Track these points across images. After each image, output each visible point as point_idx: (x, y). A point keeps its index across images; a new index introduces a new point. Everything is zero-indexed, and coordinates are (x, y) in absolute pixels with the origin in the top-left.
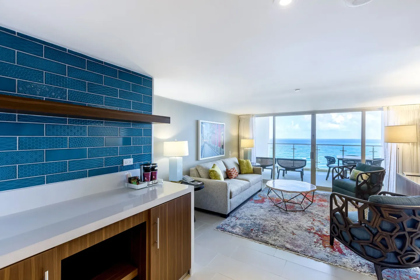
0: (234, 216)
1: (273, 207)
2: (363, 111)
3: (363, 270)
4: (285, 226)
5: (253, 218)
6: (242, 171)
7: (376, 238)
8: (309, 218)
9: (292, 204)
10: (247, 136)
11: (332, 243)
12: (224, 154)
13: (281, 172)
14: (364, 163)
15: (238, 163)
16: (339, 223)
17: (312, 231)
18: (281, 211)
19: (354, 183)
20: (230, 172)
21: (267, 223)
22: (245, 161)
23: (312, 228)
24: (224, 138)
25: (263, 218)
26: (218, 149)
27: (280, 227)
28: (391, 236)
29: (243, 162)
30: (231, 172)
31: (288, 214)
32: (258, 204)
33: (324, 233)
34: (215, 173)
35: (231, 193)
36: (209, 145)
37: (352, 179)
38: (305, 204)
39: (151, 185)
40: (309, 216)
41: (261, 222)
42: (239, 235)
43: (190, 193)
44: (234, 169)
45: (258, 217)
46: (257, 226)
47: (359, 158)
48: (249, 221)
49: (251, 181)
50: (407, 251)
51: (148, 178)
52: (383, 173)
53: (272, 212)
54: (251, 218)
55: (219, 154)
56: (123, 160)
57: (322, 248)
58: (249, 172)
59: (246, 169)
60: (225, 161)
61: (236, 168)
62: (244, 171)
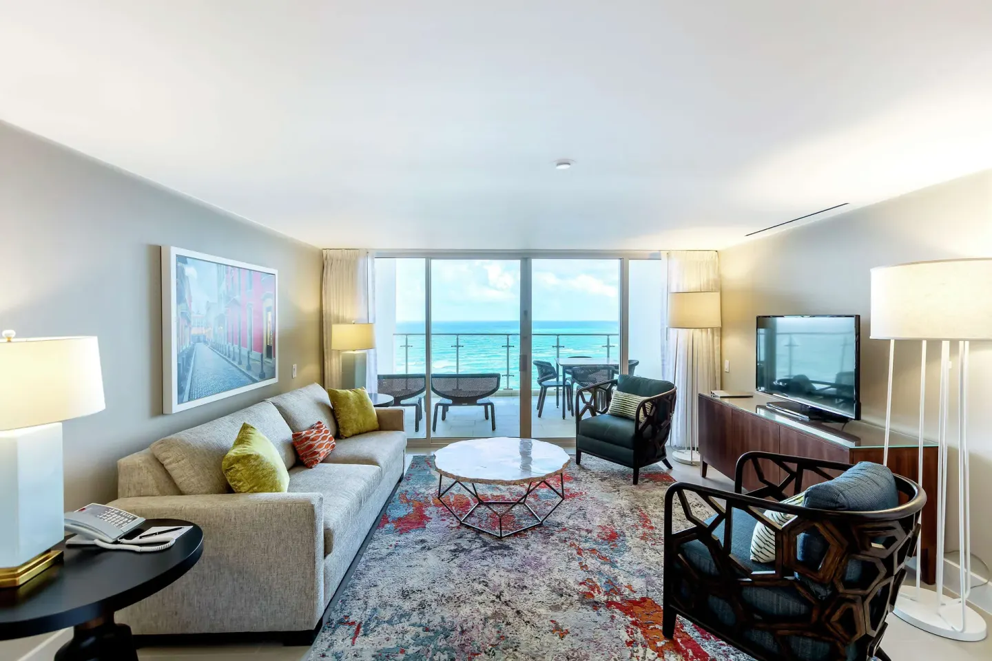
0: (341, 622)
1: (459, 533)
2: (624, 258)
4: (523, 604)
5: (415, 604)
6: (344, 429)
7: (827, 611)
8: (566, 549)
10: (348, 313)
11: (669, 630)
12: (273, 376)
15: (329, 402)
17: (596, 596)
18: (485, 544)
20: (309, 443)
21: (465, 611)
22: (350, 393)
23: (592, 586)
24: (274, 321)
25: (446, 591)
26: (251, 362)
27: (510, 613)
29: (347, 397)
30: (313, 440)
31: (507, 548)
32: (411, 536)
34: (255, 463)
36: (216, 348)
40: (560, 540)
44: (319, 427)
45: (430, 597)
46: (441, 642)
48: (405, 624)
49: (381, 462)
53: (462, 554)
55: (257, 378)
58: (369, 427)
59: (356, 421)
60: (283, 403)
61: (327, 425)
62: (352, 428)
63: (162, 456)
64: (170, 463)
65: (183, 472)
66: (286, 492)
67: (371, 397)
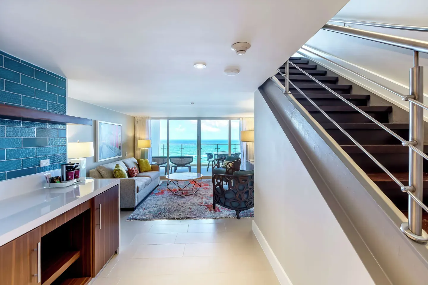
0: (141, 208)
1: (172, 195)
2: (230, 120)
3: (231, 216)
4: (184, 205)
5: (158, 206)
6: (141, 170)
7: (236, 195)
8: (199, 197)
9: (186, 191)
10: (143, 137)
11: (214, 208)
12: (121, 155)
13: (173, 168)
14: (230, 155)
15: (137, 162)
16: (219, 193)
17: (202, 204)
18: (178, 197)
19: (225, 170)
20: (132, 171)
21: (170, 206)
22: (143, 160)
23: (202, 203)
24: (120, 139)
25: (166, 204)
26: (115, 150)
27: (180, 207)
28: (243, 192)
29: (142, 161)
31: (184, 198)
32: (159, 196)
33: (209, 204)
35: (138, 188)
36: (107, 146)
37: (224, 168)
38: (195, 189)
39: (76, 183)
40: (198, 196)
41: (165, 207)
42: (150, 219)
43: (118, 184)
44: (134, 168)
45: (162, 205)
46: (163, 210)
47: (227, 153)
48: (155, 208)
49: (151, 177)
50: (249, 199)
51: (72, 177)
52: (240, 161)
53: (172, 199)
54: (156, 206)
55: (117, 155)
56: (40, 161)
57: (209, 212)
58: (149, 170)
59: (145, 168)
60: (125, 161)
61: (136, 168)
62: (143, 169)
63: (99, 170)
64: (101, 171)
65: (104, 173)
66: (127, 178)
67: (150, 162)
